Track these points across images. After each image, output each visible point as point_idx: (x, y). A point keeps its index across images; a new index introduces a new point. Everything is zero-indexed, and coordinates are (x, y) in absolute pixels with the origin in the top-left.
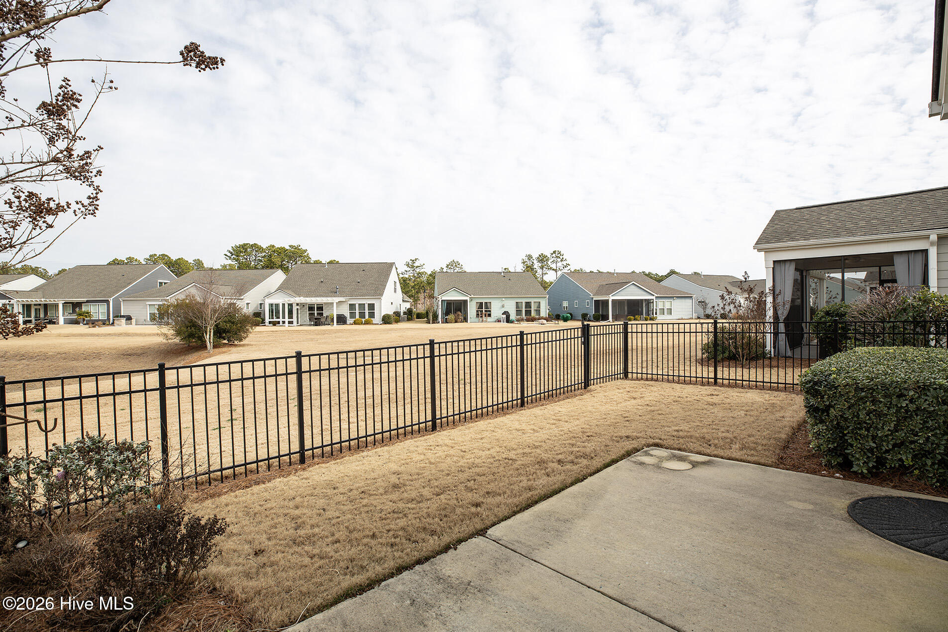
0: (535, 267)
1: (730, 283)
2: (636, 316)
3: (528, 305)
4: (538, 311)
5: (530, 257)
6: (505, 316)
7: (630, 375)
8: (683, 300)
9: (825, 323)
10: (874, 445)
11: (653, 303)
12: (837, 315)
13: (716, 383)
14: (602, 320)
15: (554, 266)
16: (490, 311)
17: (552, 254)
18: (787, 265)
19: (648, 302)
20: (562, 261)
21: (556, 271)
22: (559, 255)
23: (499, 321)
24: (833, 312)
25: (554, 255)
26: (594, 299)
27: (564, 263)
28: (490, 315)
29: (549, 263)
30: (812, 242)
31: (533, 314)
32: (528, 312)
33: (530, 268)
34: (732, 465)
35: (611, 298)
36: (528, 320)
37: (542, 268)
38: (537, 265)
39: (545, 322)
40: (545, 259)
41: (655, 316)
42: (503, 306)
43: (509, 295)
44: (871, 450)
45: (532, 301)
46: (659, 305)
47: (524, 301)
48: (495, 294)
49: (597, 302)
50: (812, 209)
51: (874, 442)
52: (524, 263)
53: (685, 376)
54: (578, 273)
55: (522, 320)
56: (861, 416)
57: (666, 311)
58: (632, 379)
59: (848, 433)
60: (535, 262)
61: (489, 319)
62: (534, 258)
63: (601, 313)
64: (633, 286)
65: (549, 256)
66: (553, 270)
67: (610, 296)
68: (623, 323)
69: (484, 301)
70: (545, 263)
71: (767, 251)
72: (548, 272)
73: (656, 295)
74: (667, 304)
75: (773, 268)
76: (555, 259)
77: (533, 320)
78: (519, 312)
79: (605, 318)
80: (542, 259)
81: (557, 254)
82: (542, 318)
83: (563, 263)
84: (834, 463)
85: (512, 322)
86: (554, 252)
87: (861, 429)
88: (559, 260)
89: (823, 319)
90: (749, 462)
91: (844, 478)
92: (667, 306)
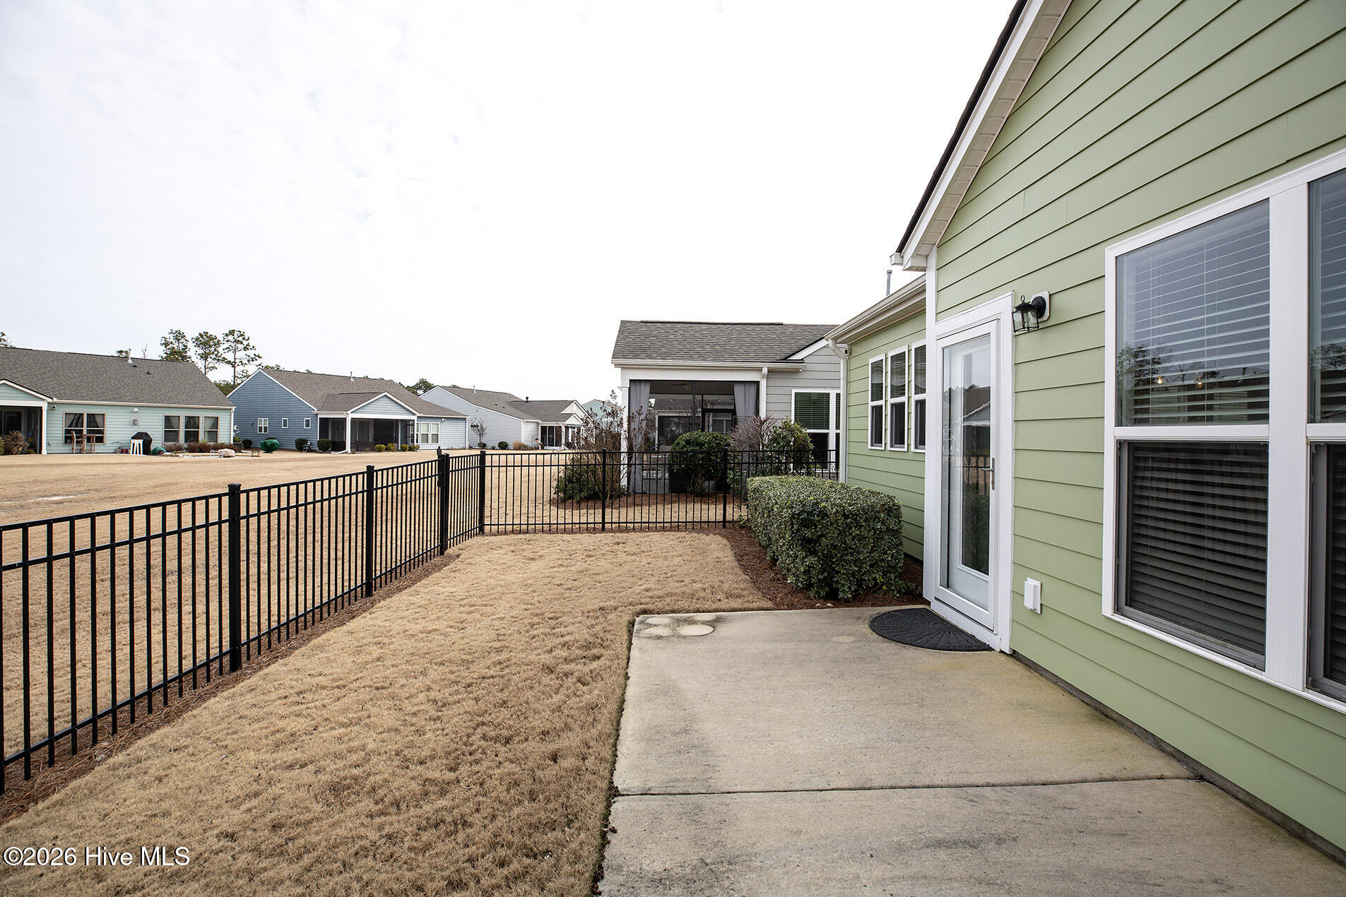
0: (188, 354)
1: (508, 402)
2: (389, 445)
3: (192, 422)
4: (213, 434)
5: (179, 336)
6: (141, 441)
7: (487, 528)
8: (454, 422)
9: (687, 452)
10: (857, 569)
11: (414, 425)
12: (697, 444)
13: (603, 529)
14: (333, 450)
15: (230, 357)
16: (102, 432)
17: (227, 335)
18: (643, 386)
19: (407, 424)
20: (245, 349)
21: (233, 364)
22: (240, 339)
23: (124, 451)
24: (693, 442)
25: (230, 338)
26: (319, 416)
27: (251, 353)
28: (100, 440)
29: (220, 349)
30: (669, 362)
31: (202, 438)
32: (192, 436)
33: (176, 356)
34: (744, 617)
35: (350, 416)
36: (191, 450)
37: (204, 357)
38: (193, 353)
39: (232, 452)
40: (212, 343)
41: (415, 444)
42: (135, 423)
43: (148, 401)
44: (853, 575)
45: (202, 415)
46: (421, 428)
47: (183, 414)
48: (115, 399)
49: (324, 422)
50: (657, 324)
51: (856, 566)
52: (166, 344)
53: (557, 524)
54: (277, 371)
55: (179, 449)
56: (848, 542)
57: (430, 437)
58: (491, 534)
59: (837, 560)
60: (190, 345)
61: (98, 447)
62: (188, 338)
63: (330, 439)
64: (385, 399)
65: (221, 339)
66: (229, 362)
67: (348, 412)
68: (479, 453)
69: (85, 411)
70: (213, 349)
71: (624, 367)
72: (217, 365)
73: (419, 415)
74: (432, 428)
75: (629, 388)
76: (233, 345)
77: (204, 449)
78: (170, 434)
79: (339, 446)
80: (206, 342)
81: (238, 338)
82: (222, 446)
83: (247, 352)
84: (823, 593)
85: (157, 453)
86: (232, 332)
87: (847, 555)
88: (240, 346)
89: (685, 449)
90: (753, 610)
91: (835, 606)
92: (433, 431)
